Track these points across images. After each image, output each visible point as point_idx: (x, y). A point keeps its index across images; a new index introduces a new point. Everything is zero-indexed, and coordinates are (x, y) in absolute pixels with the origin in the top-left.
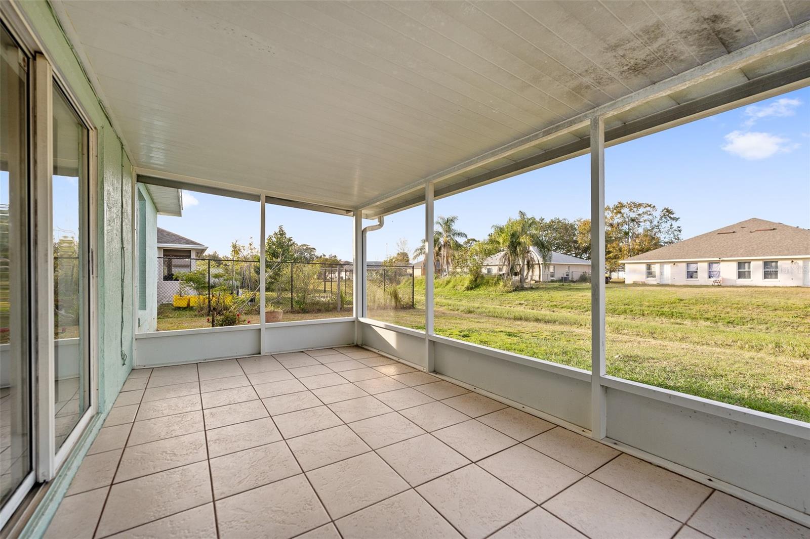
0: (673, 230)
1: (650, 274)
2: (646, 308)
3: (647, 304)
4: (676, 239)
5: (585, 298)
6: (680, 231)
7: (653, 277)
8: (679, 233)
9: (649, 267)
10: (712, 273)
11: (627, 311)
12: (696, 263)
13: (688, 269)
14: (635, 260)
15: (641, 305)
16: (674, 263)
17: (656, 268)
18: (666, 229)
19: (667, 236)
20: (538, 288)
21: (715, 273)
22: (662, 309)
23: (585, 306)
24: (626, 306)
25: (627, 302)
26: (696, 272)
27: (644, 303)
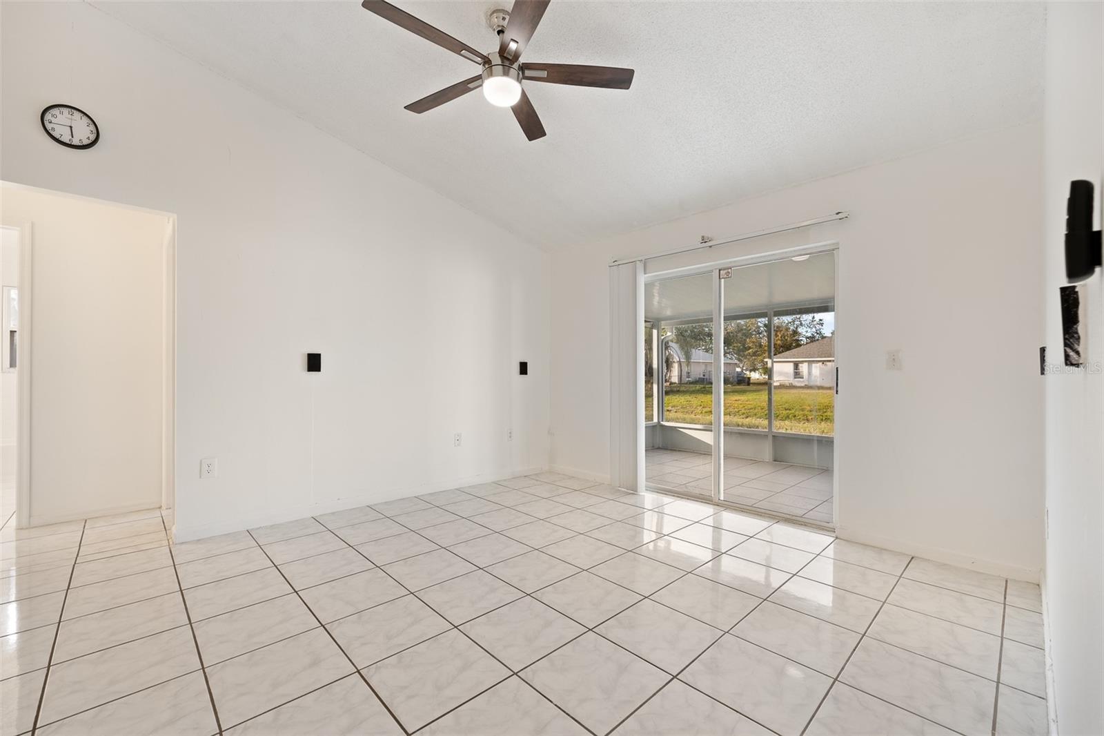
0: (815, 323)
1: (797, 374)
2: (809, 413)
3: (809, 408)
4: (818, 334)
5: (740, 402)
6: (822, 324)
7: (801, 378)
8: (821, 327)
9: (796, 365)
11: (790, 416)
14: (781, 358)
15: (803, 410)
16: (823, 362)
17: (804, 368)
18: (808, 322)
19: (809, 330)
20: (679, 391)
22: (826, 414)
23: (743, 411)
24: (788, 411)
25: (786, 406)
27: (805, 407)
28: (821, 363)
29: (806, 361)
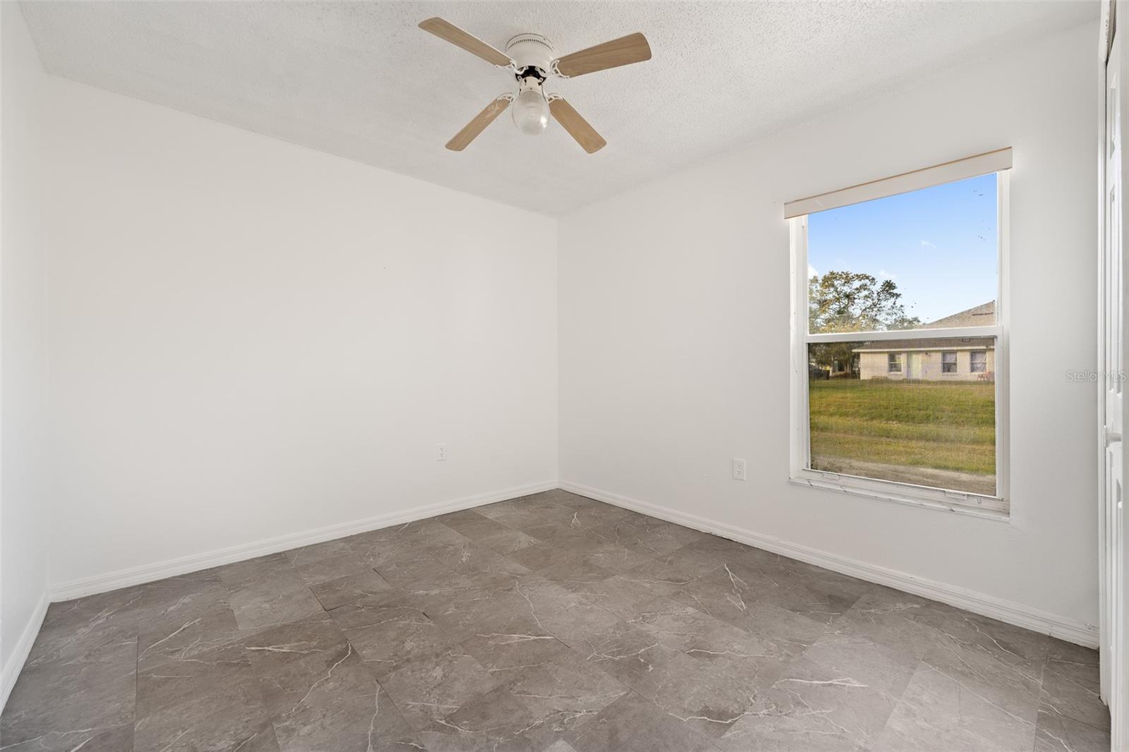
10: (975, 366)
12: (954, 352)
13: (944, 360)
21: (979, 366)
26: (955, 364)
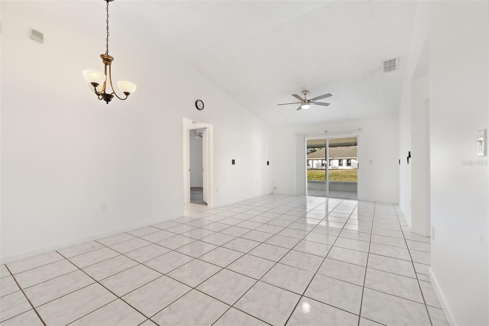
28: (316, 160)
29: (311, 160)
